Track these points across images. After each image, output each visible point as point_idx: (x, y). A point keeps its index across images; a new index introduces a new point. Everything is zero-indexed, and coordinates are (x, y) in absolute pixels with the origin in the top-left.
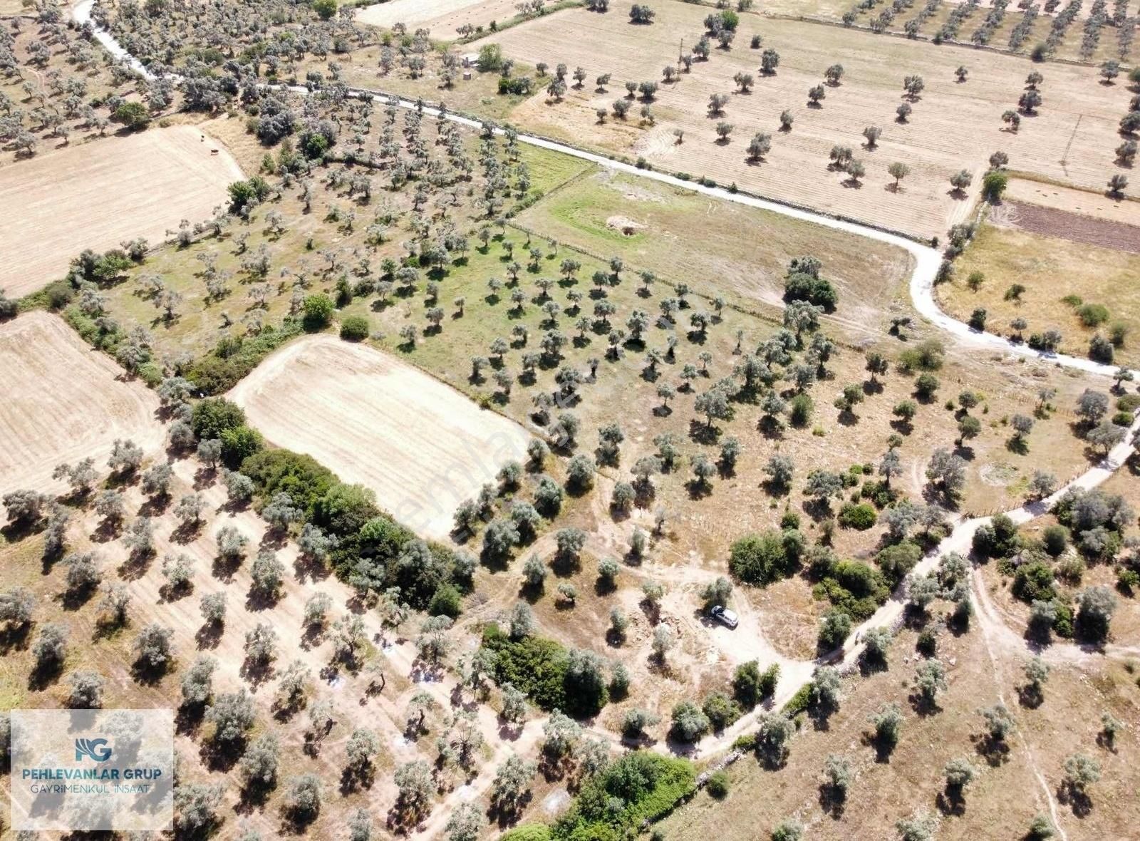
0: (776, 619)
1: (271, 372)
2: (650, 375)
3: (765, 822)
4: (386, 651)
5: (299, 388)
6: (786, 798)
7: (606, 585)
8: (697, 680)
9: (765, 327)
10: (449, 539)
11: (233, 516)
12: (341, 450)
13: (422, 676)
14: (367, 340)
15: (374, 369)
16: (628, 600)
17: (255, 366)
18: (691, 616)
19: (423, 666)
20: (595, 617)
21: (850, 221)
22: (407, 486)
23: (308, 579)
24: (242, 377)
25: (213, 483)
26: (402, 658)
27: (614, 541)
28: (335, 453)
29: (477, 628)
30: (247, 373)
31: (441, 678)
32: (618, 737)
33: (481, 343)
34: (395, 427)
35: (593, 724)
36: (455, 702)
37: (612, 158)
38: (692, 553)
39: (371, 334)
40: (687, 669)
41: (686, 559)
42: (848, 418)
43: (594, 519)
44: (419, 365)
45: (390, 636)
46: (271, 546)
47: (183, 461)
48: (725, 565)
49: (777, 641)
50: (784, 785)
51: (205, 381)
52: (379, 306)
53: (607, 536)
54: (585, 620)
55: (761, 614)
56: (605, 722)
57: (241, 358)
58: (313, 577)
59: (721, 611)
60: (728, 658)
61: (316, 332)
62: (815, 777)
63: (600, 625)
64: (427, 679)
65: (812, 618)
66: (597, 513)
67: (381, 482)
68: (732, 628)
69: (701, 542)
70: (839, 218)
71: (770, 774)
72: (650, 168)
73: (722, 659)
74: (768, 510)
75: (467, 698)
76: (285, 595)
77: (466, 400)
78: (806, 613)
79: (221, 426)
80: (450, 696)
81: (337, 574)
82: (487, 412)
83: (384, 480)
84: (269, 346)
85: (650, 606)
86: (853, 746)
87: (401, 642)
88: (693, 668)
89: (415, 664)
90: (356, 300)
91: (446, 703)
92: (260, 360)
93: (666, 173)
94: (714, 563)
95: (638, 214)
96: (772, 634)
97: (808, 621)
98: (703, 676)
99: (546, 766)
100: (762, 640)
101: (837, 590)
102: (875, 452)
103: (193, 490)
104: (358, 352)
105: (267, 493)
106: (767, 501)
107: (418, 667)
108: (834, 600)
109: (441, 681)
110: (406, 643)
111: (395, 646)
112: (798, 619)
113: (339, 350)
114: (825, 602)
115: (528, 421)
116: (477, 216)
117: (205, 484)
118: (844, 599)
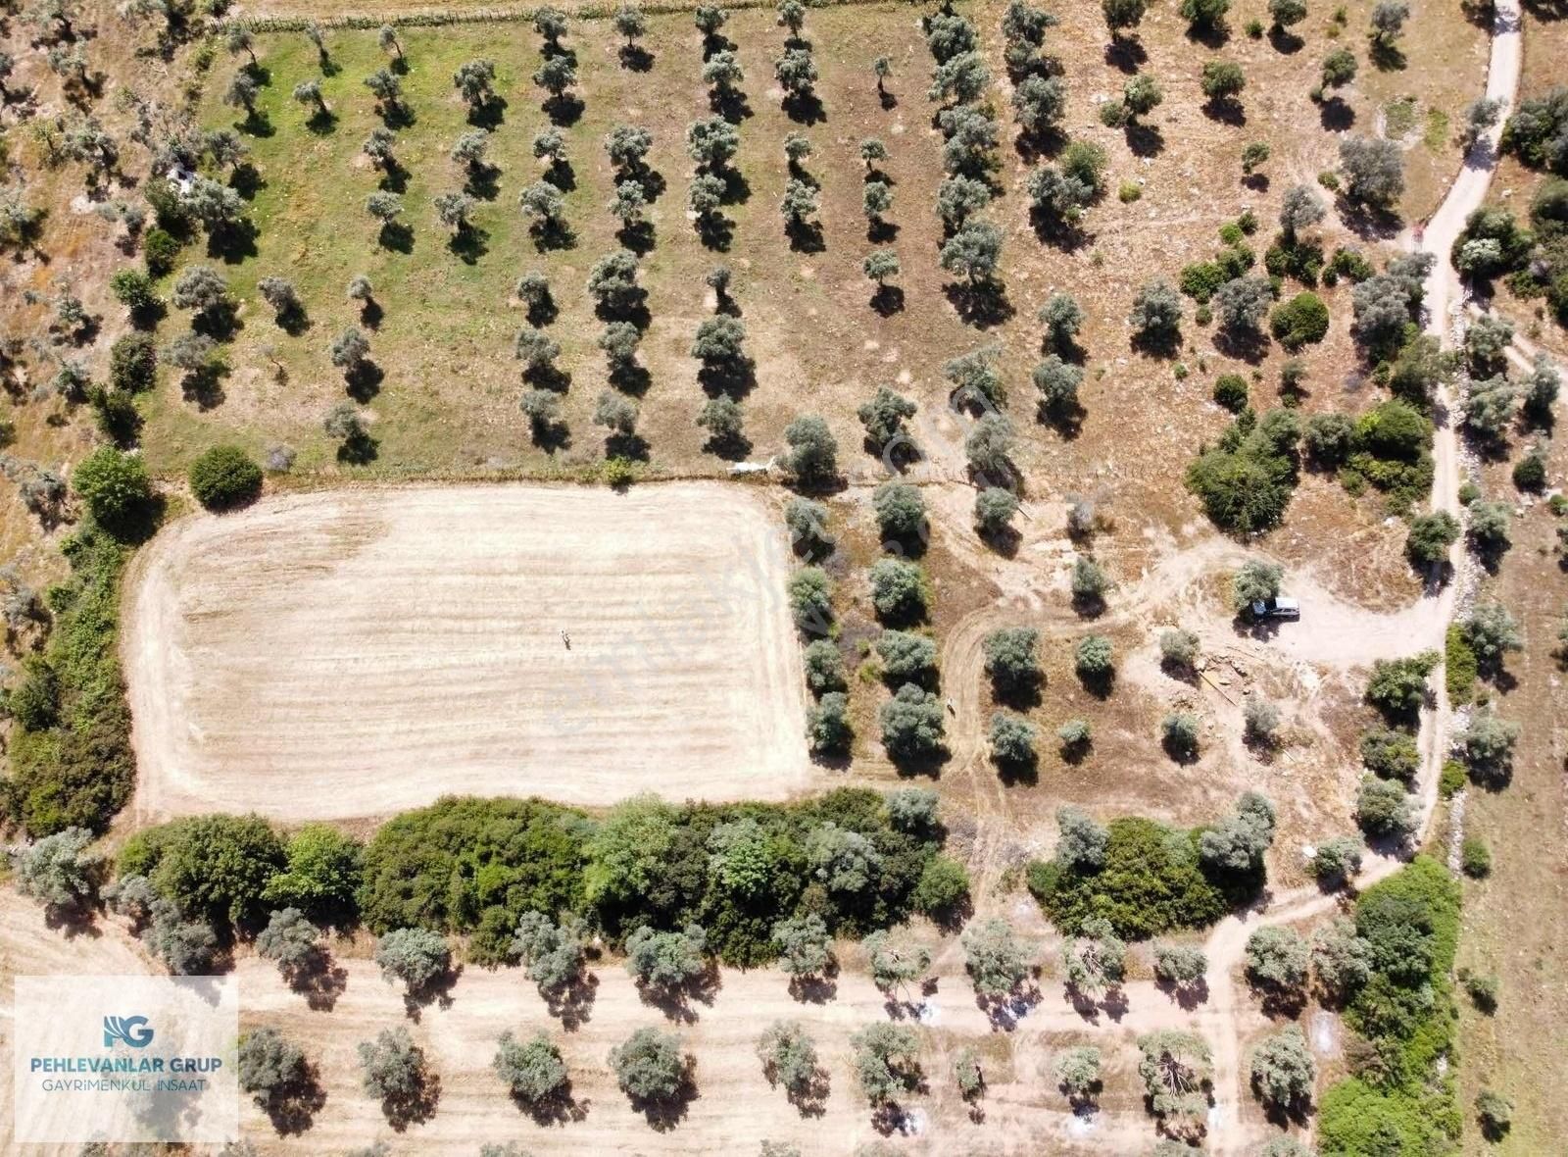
0: (1332, 561)
1: (169, 678)
2: (804, 237)
3: (1550, 860)
4: (924, 1018)
5: (262, 675)
6: (1546, 811)
7: (1098, 680)
8: (1322, 729)
9: (882, 20)
10: (821, 770)
11: (447, 1002)
12: (481, 741)
13: (1011, 1013)
14: (267, 483)
15: (353, 538)
16: (1141, 671)
17: (122, 688)
18: (1233, 638)
19: (997, 999)
20: (1127, 735)
22: (657, 727)
23: (693, 1005)
24: (125, 729)
25: (340, 974)
26: (956, 1009)
27: (1037, 592)
28: (476, 756)
29: (1009, 884)
30: (127, 715)
31: (1034, 997)
32: (1313, 889)
33: (475, 352)
34: (519, 631)
35: (1270, 895)
36: (1087, 1011)
38: (1149, 533)
39: (263, 465)
40: (1298, 721)
41: (1150, 549)
42: (1145, 142)
43: (975, 573)
44: (415, 474)
45: (908, 992)
46: (573, 1000)
47: (232, 979)
48: (1203, 522)
49: (1362, 597)
50: (1530, 797)
51: (84, 800)
52: (205, 387)
53: (1022, 591)
54: (1122, 750)
55: (1310, 568)
56: (1282, 881)
57: (85, 698)
58: (696, 996)
59: (1271, 604)
60: (1329, 665)
62: (1551, 757)
63: (1145, 744)
64: (1021, 1012)
65: (1374, 529)
66: (972, 561)
67: (610, 751)
68: (1295, 618)
69: (1145, 507)
71: (1505, 793)
73: (1323, 673)
74: (1180, 387)
75: (1098, 995)
76: (692, 1061)
77: (574, 491)
78: (1361, 526)
79: (257, 879)
80: (1071, 1007)
81: (731, 964)
82: (635, 491)
83: (611, 743)
84: (101, 630)
85: (1177, 665)
86: (1555, 683)
87: (930, 988)
88: (1303, 714)
89: (983, 1004)
90: (143, 404)
91: (1077, 1022)
92: (118, 669)
94: (1188, 530)
96: (1345, 588)
97: (1372, 537)
98: (1324, 717)
99: (1274, 1000)
100: (1342, 607)
101: (1379, 468)
102: (1228, 184)
103: (321, 1015)
104: (281, 518)
105: (461, 924)
106: (1167, 370)
107: (992, 1004)
108: (1382, 486)
109: (1040, 998)
110: (939, 984)
111: (930, 1001)
112: (1359, 543)
113: (240, 539)
114: (1371, 493)
115: (716, 463)
116: (152, 43)
117: (328, 986)
118: (1397, 477)
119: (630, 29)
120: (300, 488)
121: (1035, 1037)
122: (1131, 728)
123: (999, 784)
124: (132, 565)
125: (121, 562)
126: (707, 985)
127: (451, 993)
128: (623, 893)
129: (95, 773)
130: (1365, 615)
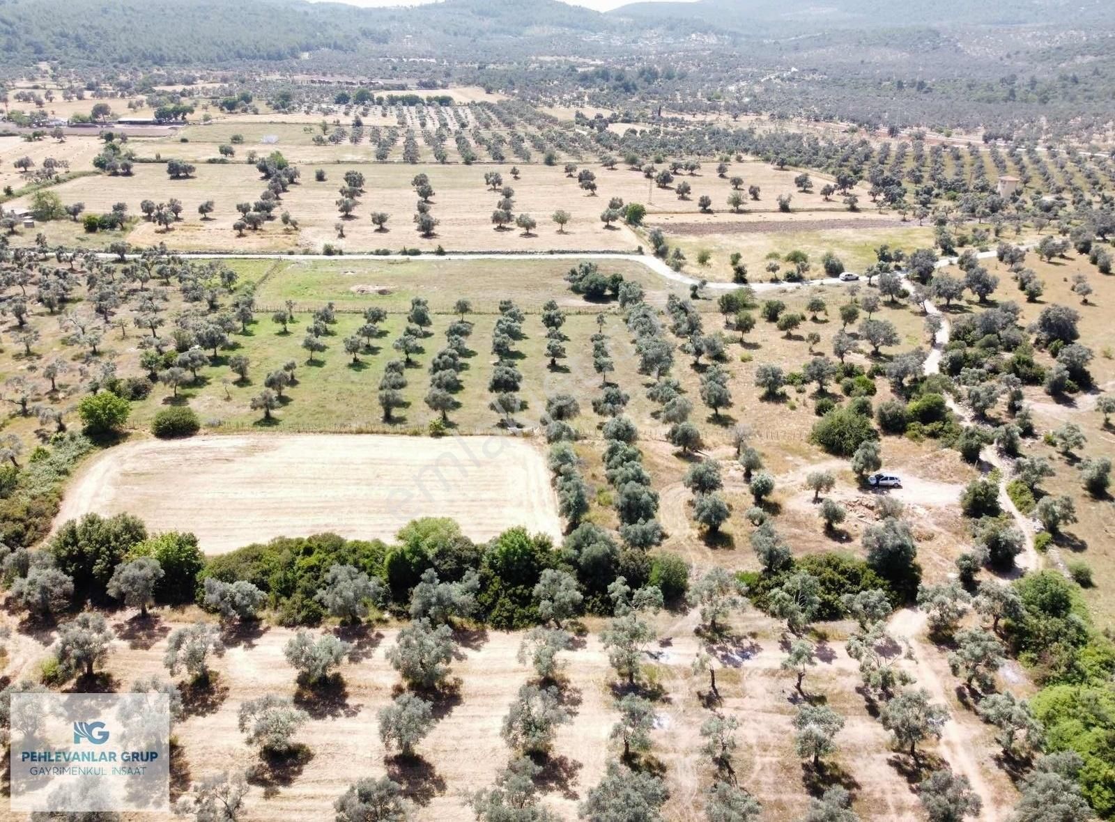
0: (915, 466)
2: (558, 369)
4: (662, 660)
5: (166, 497)
7: (768, 505)
8: (939, 530)
11: (251, 646)
13: (737, 658)
14: (201, 431)
15: (252, 450)
16: (799, 505)
17: (61, 498)
18: (861, 494)
19: (722, 649)
20: (797, 531)
21: (563, 252)
23: (464, 650)
24: (53, 514)
25: (164, 629)
30: (57, 507)
31: (755, 649)
34: (357, 484)
37: (290, 254)
38: (789, 458)
39: (202, 423)
40: (920, 526)
41: (791, 464)
42: (751, 346)
43: (675, 470)
45: (647, 646)
46: (360, 646)
48: (825, 454)
49: (941, 478)
50: (1105, 553)
52: (177, 401)
54: (795, 536)
55: (901, 469)
57: (33, 492)
58: (466, 646)
59: (879, 477)
60: (932, 505)
61: (118, 443)
63: (811, 534)
64: (745, 657)
65: (937, 453)
66: (673, 465)
68: (898, 487)
69: (783, 450)
71: (1085, 552)
72: (341, 253)
73: (929, 508)
74: (793, 411)
78: (928, 453)
81: (498, 626)
82: (444, 439)
84: (60, 473)
87: (666, 643)
88: (922, 523)
89: (713, 653)
90: (133, 405)
92: (63, 491)
93: (363, 253)
94: (814, 457)
96: (928, 476)
97: (937, 457)
98: (938, 525)
100: (931, 483)
101: (927, 428)
102: (802, 355)
103: (140, 652)
104: (206, 443)
105: (277, 599)
106: (783, 407)
107: (720, 653)
108: (933, 435)
109: (760, 649)
110: (673, 641)
111: (666, 650)
112: (930, 459)
113: (173, 451)
114: (929, 440)
115: (499, 431)
116: (198, 312)
117: (150, 636)
118: (941, 429)
120: (221, 433)
121: (760, 672)
122: (799, 528)
123: (707, 549)
124: (94, 456)
125: (88, 452)
126: (476, 640)
127: (255, 641)
128: (417, 559)
130: (945, 486)
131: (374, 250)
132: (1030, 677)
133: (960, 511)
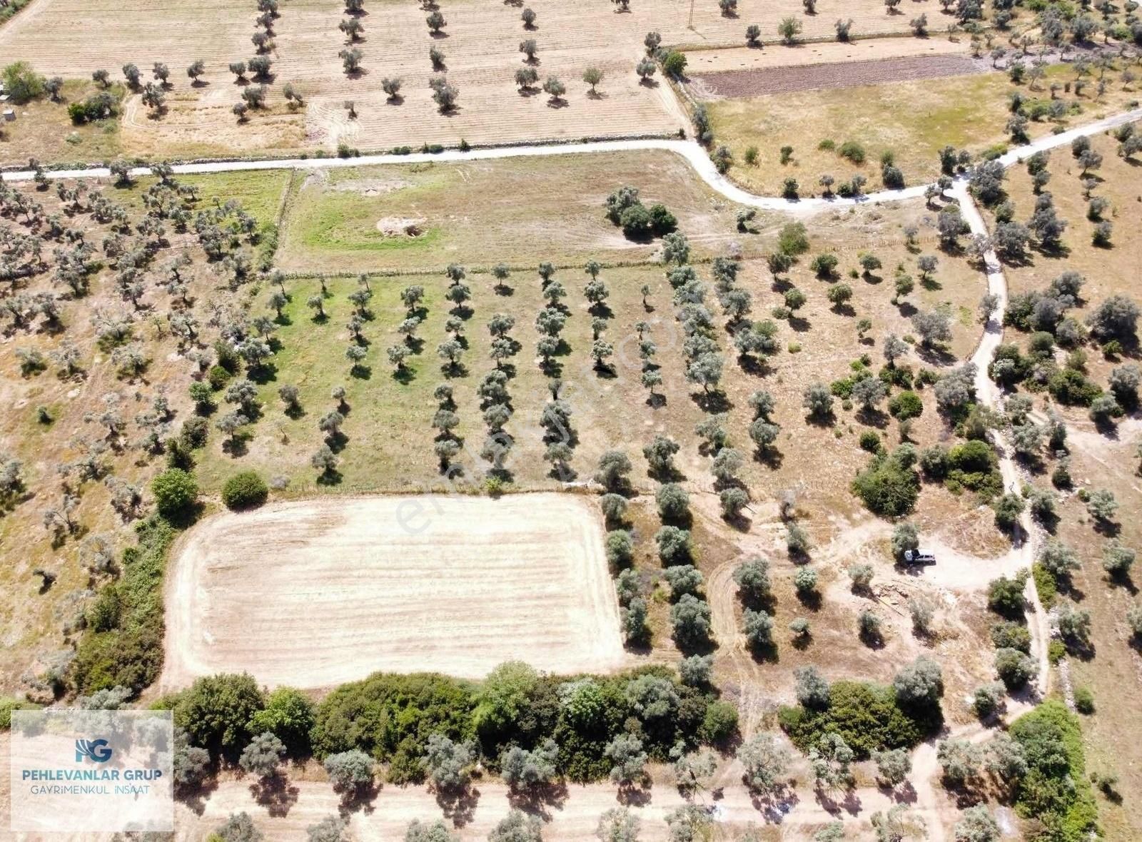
0: (950, 530)
1: (194, 604)
2: (604, 371)
3: (1133, 703)
4: (716, 816)
5: (257, 603)
6: (1124, 672)
7: (810, 597)
8: (964, 627)
9: (644, 273)
10: (631, 656)
11: (370, 810)
12: (401, 641)
13: (779, 812)
14: (271, 496)
15: (323, 526)
16: (838, 594)
17: (162, 611)
18: (896, 576)
19: (766, 801)
20: (835, 633)
21: (597, 140)
22: (521, 631)
23: (549, 809)
24: (162, 636)
25: (294, 791)
26: (738, 810)
27: (765, 551)
28: (397, 650)
29: (767, 725)
30: (163, 626)
31: (793, 800)
32: (977, 725)
33: (406, 428)
34: (428, 576)
35: (948, 730)
36: (833, 809)
37: (304, 157)
38: (832, 518)
39: (269, 485)
40: (947, 623)
41: (834, 527)
42: (800, 325)
43: (724, 541)
44: (363, 490)
45: (702, 798)
46: (461, 807)
47: (214, 795)
48: (866, 512)
49: (973, 550)
50: (1111, 664)
51: (129, 673)
52: (236, 446)
53: (755, 550)
54: (832, 642)
55: (937, 535)
56: (955, 720)
57: (138, 613)
58: (550, 803)
59: (916, 554)
60: (961, 590)
61: (195, 522)
62: (1118, 640)
63: (848, 638)
64: (786, 811)
65: (973, 512)
66: (722, 535)
67: (489, 647)
68: (933, 563)
69: (826, 504)
70: (585, 141)
71: (1093, 661)
72: (357, 154)
73: (958, 595)
74: (839, 442)
75: (838, 796)
77: (468, 500)
78: (964, 512)
80: (821, 807)
81: (575, 779)
82: (504, 499)
83: (489, 641)
84: (153, 575)
85: (860, 588)
86: (1109, 596)
87: (718, 795)
88: (949, 618)
89: (757, 806)
90: (197, 455)
91: (826, 817)
92: (160, 599)
93: (378, 153)
94: (856, 516)
95: (401, 208)
96: (961, 545)
97: (973, 517)
98: (964, 620)
99: (964, 799)
100: (964, 557)
101: (968, 478)
102: (851, 343)
103: (279, 820)
104: (277, 515)
105: (384, 753)
106: (829, 433)
107: (764, 805)
108: (972, 487)
109: (797, 801)
110: (725, 792)
111: (719, 804)
112: (966, 521)
113: (249, 527)
114: (967, 493)
115: (554, 483)
116: (226, 283)
117: (284, 800)
118: (980, 481)
119: (501, 274)
120: (291, 498)
121: (797, 828)
122: (837, 628)
123: (753, 663)
124: (177, 542)
125: (171, 539)
126: (558, 796)
127: (373, 803)
128: (501, 721)
129: (138, 657)
130: (978, 561)
131: (392, 147)
132: (1021, 829)
133: (985, 601)
